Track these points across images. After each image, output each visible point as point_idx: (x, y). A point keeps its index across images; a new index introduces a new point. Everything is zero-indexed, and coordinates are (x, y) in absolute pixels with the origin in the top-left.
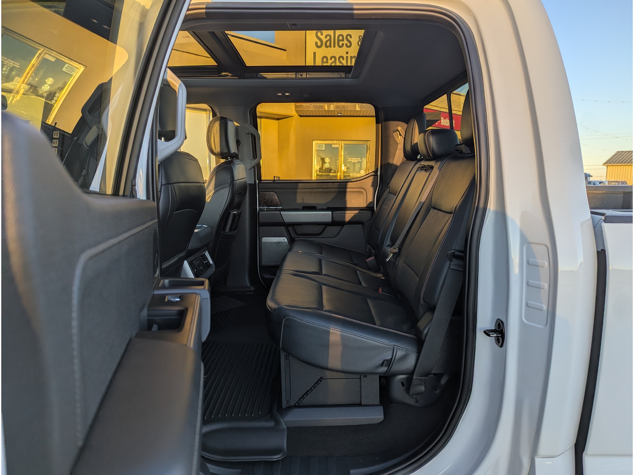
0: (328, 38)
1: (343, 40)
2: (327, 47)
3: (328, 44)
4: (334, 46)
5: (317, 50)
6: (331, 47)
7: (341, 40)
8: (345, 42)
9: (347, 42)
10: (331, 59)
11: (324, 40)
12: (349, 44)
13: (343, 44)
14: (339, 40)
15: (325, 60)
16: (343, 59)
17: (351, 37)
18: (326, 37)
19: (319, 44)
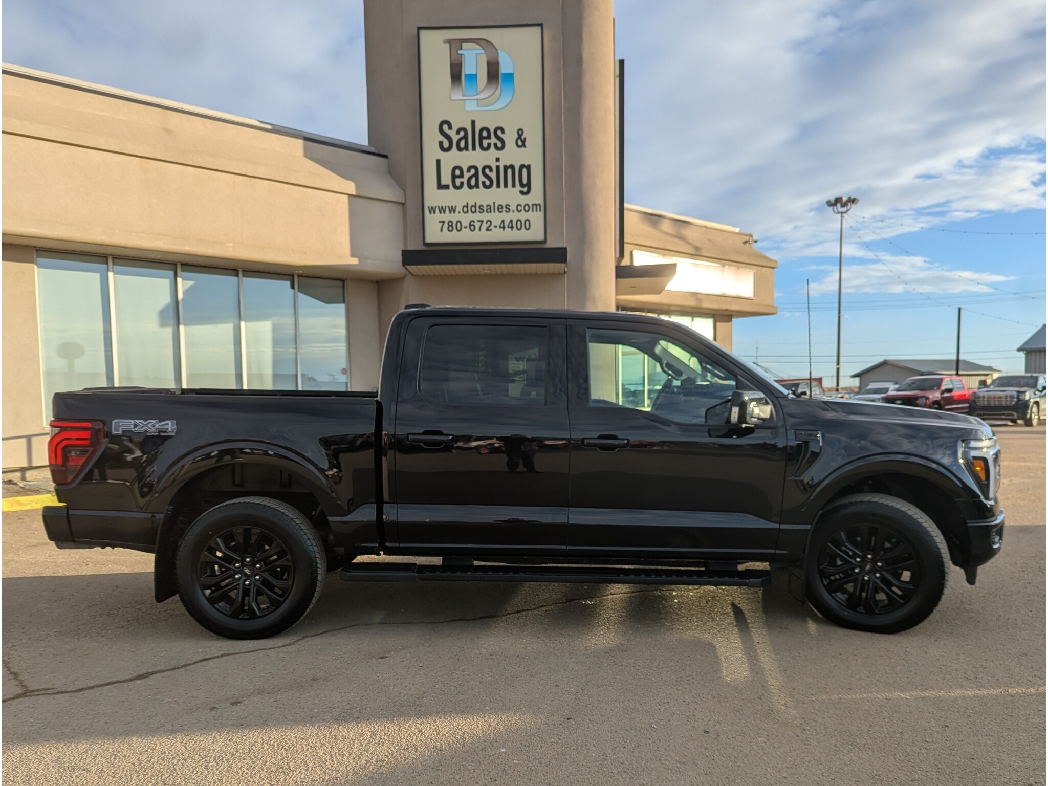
0: (462, 133)
1: (489, 137)
2: (459, 149)
3: (462, 144)
4: (474, 148)
5: (442, 156)
6: (467, 149)
7: (486, 138)
8: (493, 140)
9: (497, 141)
10: (469, 170)
11: (455, 138)
12: (499, 145)
13: (489, 145)
14: (481, 138)
15: (458, 172)
16: (491, 170)
17: (503, 132)
18: (458, 132)
19: (446, 144)
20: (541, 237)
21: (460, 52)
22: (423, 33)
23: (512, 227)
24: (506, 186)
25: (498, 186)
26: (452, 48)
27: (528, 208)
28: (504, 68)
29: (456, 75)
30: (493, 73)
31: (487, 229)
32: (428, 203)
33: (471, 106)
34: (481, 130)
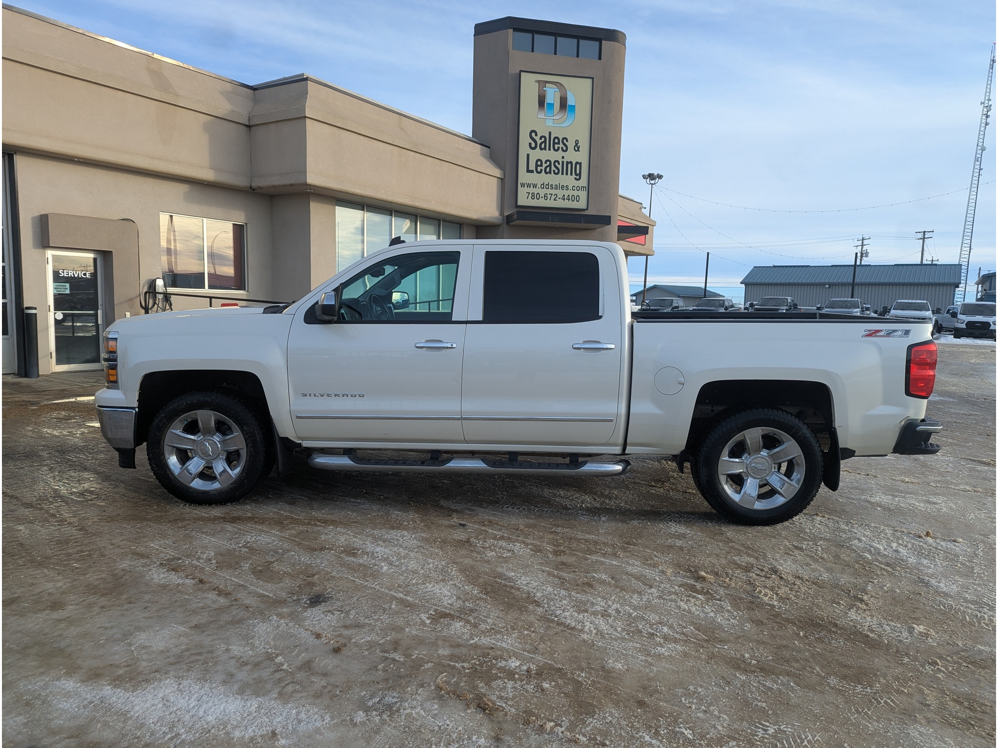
0: (543, 139)
1: (558, 143)
2: (541, 149)
3: (543, 146)
4: (550, 150)
5: (530, 152)
6: (546, 150)
7: (557, 143)
8: (561, 145)
9: (563, 146)
10: (546, 163)
11: (539, 142)
12: (565, 148)
13: (559, 148)
14: (554, 143)
15: (539, 163)
16: (559, 164)
17: (567, 141)
18: (541, 139)
19: (533, 145)
20: (584, 207)
21: (544, 89)
22: (522, 74)
23: (569, 199)
24: (567, 174)
25: (562, 174)
26: (540, 86)
27: (579, 188)
28: (570, 102)
29: (542, 102)
30: (563, 104)
31: (554, 200)
32: (520, 181)
33: (549, 123)
34: (555, 138)
